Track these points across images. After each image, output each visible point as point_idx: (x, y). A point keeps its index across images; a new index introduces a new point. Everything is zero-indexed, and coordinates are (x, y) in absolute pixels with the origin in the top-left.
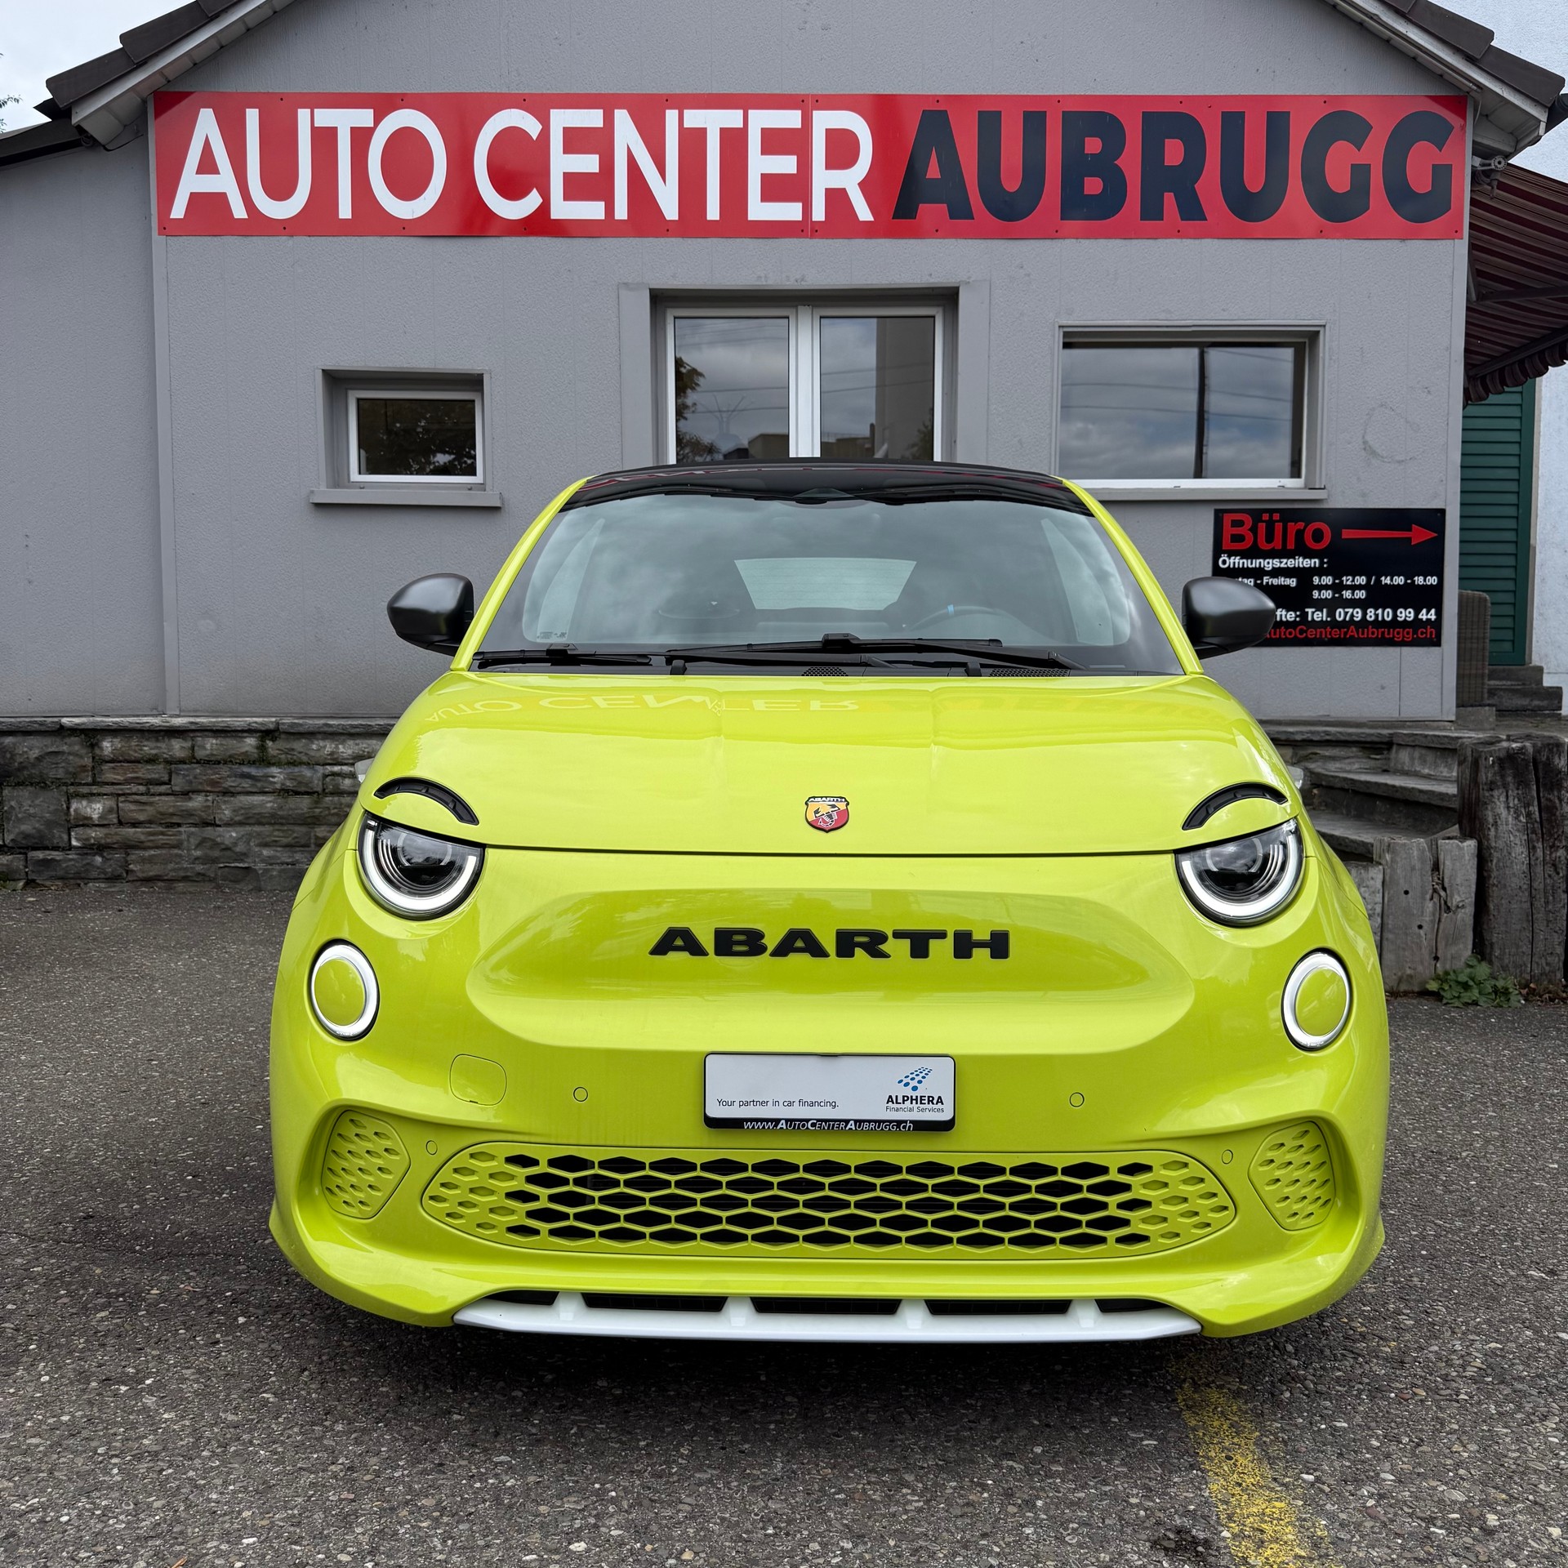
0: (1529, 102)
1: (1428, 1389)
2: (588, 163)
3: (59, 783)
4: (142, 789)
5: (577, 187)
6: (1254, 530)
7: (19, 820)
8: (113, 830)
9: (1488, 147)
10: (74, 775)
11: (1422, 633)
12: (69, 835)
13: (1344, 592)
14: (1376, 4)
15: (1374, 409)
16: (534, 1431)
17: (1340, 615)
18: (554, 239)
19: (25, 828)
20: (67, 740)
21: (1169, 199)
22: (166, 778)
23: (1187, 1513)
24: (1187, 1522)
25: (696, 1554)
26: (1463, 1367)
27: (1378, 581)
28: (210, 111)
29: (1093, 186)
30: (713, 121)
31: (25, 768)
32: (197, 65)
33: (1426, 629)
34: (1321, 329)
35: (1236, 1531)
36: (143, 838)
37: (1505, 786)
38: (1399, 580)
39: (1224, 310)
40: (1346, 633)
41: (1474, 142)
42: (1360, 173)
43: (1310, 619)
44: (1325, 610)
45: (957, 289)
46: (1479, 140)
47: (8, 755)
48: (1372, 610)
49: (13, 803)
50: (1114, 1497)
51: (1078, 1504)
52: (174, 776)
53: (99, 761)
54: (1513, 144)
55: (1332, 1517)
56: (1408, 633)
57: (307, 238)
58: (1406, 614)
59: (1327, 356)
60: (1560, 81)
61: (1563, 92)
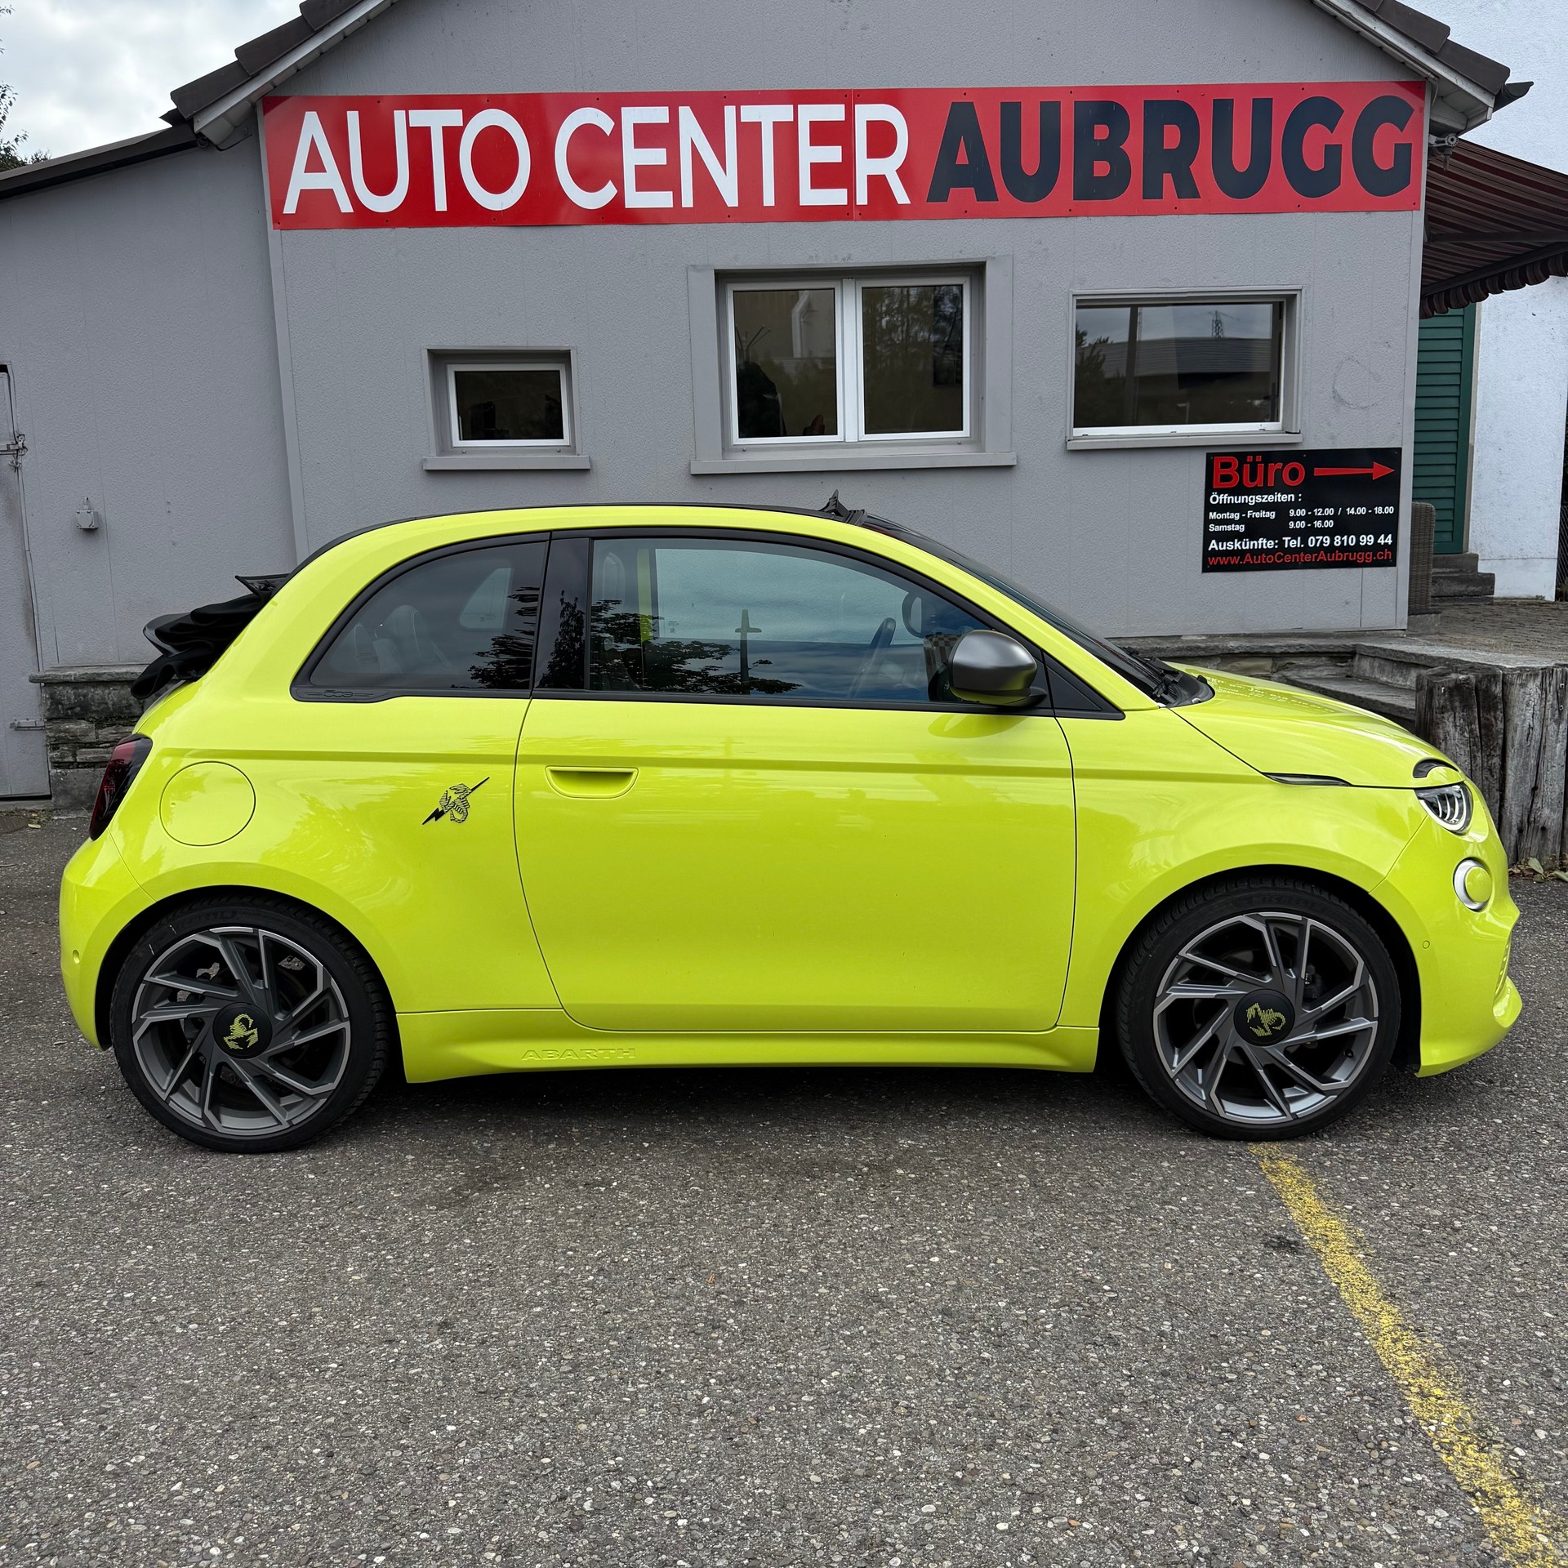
0: (1479, 90)
1: (1414, 1156)
2: (656, 156)
5: (648, 178)
6: (1240, 470)
9: (1444, 125)
11: (1380, 555)
13: (1315, 522)
14: (1349, 3)
15: (1342, 363)
16: (873, 1200)
17: (1312, 542)
18: (629, 226)
21: (1168, 179)
23: (1281, 1229)
24: (1283, 1234)
25: (1005, 1260)
26: (1436, 1142)
27: (1344, 512)
28: (314, 114)
29: (1102, 168)
30: (767, 116)
32: (299, 70)
33: (1384, 552)
34: (1298, 293)
35: (1312, 1236)
37: (1453, 709)
38: (1362, 511)
40: (1316, 557)
41: (1431, 121)
42: (1332, 152)
43: (1286, 546)
44: (1299, 538)
45: (984, 263)
46: (1435, 119)
48: (1339, 537)
50: (1237, 1222)
51: (1217, 1226)
54: (1464, 122)
55: (1366, 1227)
56: (1369, 556)
57: (407, 229)
58: (1367, 540)
59: (1303, 317)
60: (1506, 72)
61: (1508, 81)
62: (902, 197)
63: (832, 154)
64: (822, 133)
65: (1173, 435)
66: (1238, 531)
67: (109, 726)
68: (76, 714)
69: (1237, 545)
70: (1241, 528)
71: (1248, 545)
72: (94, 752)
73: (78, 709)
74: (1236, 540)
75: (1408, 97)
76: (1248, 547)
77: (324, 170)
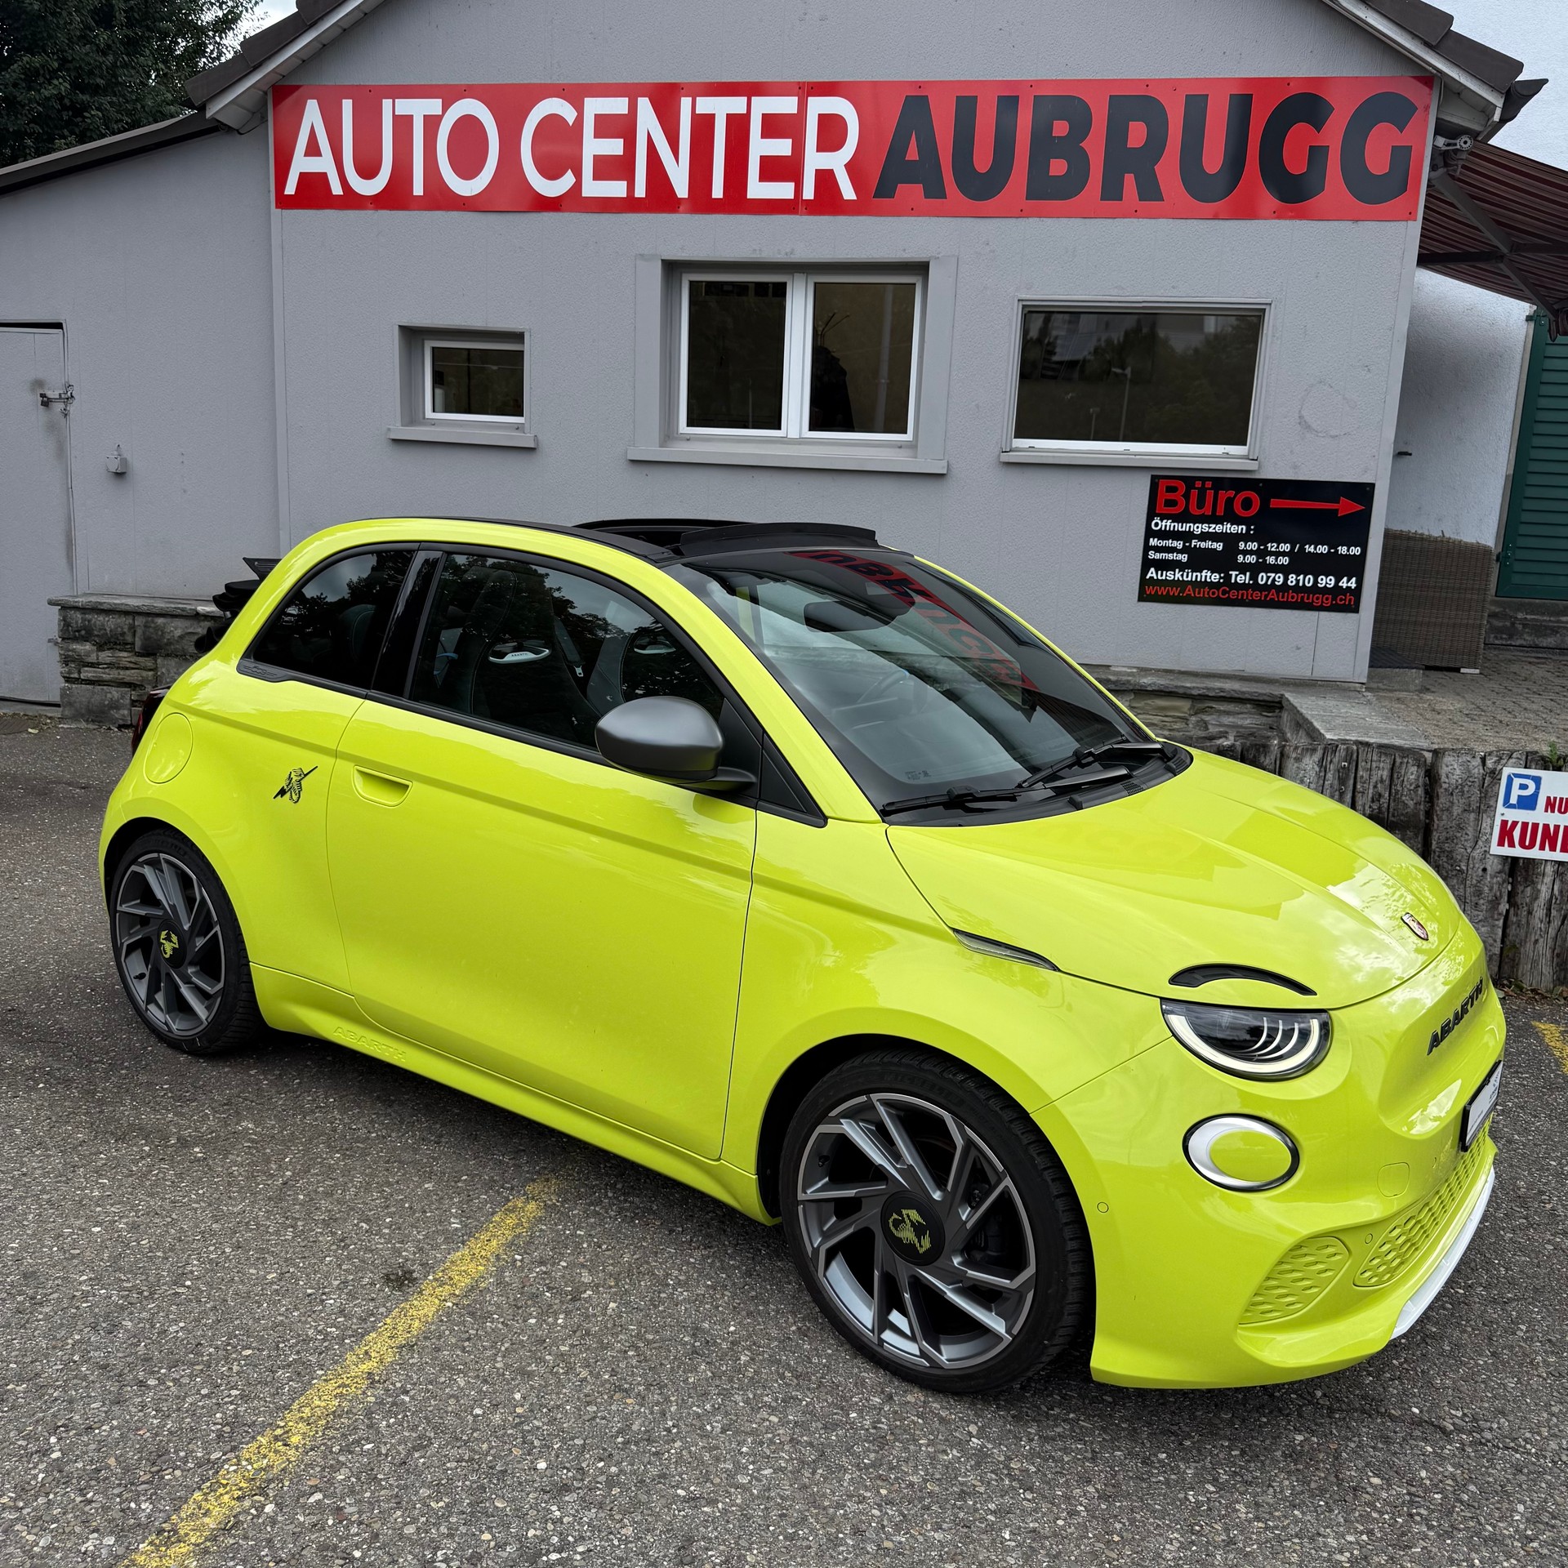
0: (1486, 87)
2: (615, 147)
5: (606, 168)
6: (1187, 496)
9: (1458, 125)
11: (1341, 600)
13: (1268, 558)
15: (1312, 386)
17: (1262, 578)
18: (584, 215)
20: (201, 624)
21: (1129, 180)
27: (1302, 549)
28: (315, 101)
30: (721, 108)
31: (171, 644)
32: (305, 62)
33: (1346, 596)
34: (1267, 308)
38: (1323, 549)
39: (1173, 287)
40: (1266, 596)
41: (1437, 119)
42: (1318, 155)
43: (1233, 581)
44: (1248, 574)
45: (928, 263)
46: (1440, 116)
47: (160, 633)
48: (1294, 576)
49: (164, 670)
54: (1484, 123)
56: (1327, 599)
57: (388, 212)
58: (1327, 581)
59: (1270, 332)
60: (1519, 67)
61: (1520, 78)
62: (848, 192)
63: (781, 147)
64: (774, 126)
65: (1126, 453)
66: (1180, 561)
67: (109, 649)
68: (83, 637)
69: (1178, 575)
70: (1184, 558)
71: (1190, 576)
72: (95, 672)
73: (83, 632)
74: (1177, 570)
75: (1414, 92)
76: (1189, 579)
77: (320, 155)
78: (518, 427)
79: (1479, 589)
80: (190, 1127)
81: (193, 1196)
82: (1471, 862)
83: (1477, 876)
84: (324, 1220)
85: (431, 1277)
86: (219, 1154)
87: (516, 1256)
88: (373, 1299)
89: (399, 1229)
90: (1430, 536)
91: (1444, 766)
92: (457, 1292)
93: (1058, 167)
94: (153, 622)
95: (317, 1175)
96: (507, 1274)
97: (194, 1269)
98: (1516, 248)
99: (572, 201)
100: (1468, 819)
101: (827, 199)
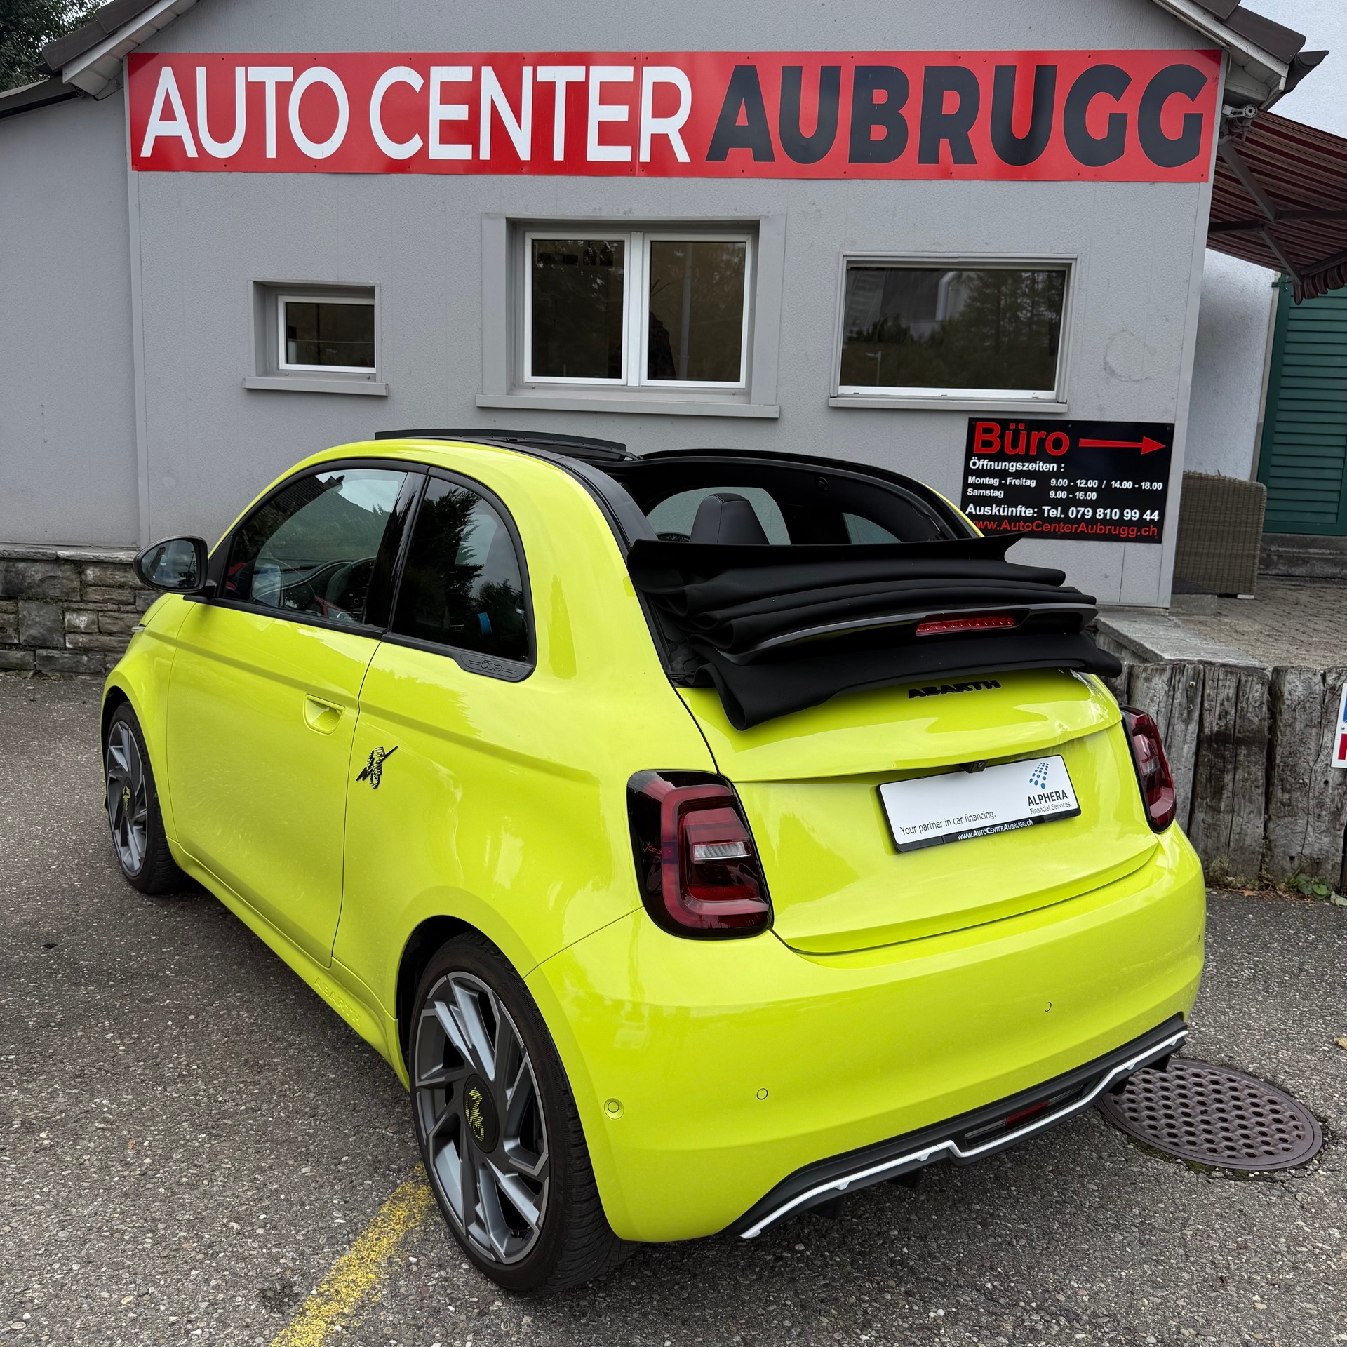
0: (1272, 58)
2: (460, 112)
3: (56, 600)
4: (115, 607)
5: (452, 132)
6: (1002, 437)
7: (29, 626)
8: (95, 637)
9: (1242, 95)
10: (67, 594)
11: (1145, 531)
12: (65, 639)
13: (1077, 493)
15: (1115, 334)
17: (1072, 513)
18: (433, 176)
19: (33, 632)
20: (62, 568)
21: (945, 144)
22: (132, 600)
23: (306, 1274)
27: (1109, 485)
28: (170, 68)
30: (561, 76)
31: (32, 587)
33: (1149, 528)
34: (1073, 262)
36: (115, 644)
38: (1128, 485)
39: (987, 244)
40: (1077, 529)
41: (1225, 90)
42: (1118, 122)
43: (1046, 515)
44: (1059, 508)
45: (759, 221)
46: (1231, 89)
47: (21, 577)
48: (1102, 510)
49: (25, 613)
52: (137, 599)
53: (85, 585)
54: (1266, 93)
56: (1133, 531)
57: (242, 174)
58: (1132, 515)
59: (1076, 286)
60: (1301, 40)
61: (1303, 50)
62: (682, 156)
63: (619, 113)
64: (610, 94)
65: (944, 398)
66: (997, 497)
69: (995, 511)
70: (1000, 494)
71: (1006, 511)
74: (994, 506)
75: (1203, 65)
76: (1006, 514)
77: (175, 120)
78: (370, 377)
79: (1252, 523)
80: (36, 1106)
81: (37, 1196)
82: (1313, 775)
83: (1319, 788)
84: (188, 1220)
85: (314, 1292)
86: (69, 1140)
87: (411, 1259)
88: (248, 1326)
89: (275, 1227)
90: (1208, 476)
91: (1287, 683)
92: (346, 1311)
93: (878, 132)
94: (14, 566)
95: (179, 1161)
96: (402, 1283)
97: (35, 1295)
98: (1279, 215)
99: (420, 163)
100: (1310, 734)
101: (662, 162)
